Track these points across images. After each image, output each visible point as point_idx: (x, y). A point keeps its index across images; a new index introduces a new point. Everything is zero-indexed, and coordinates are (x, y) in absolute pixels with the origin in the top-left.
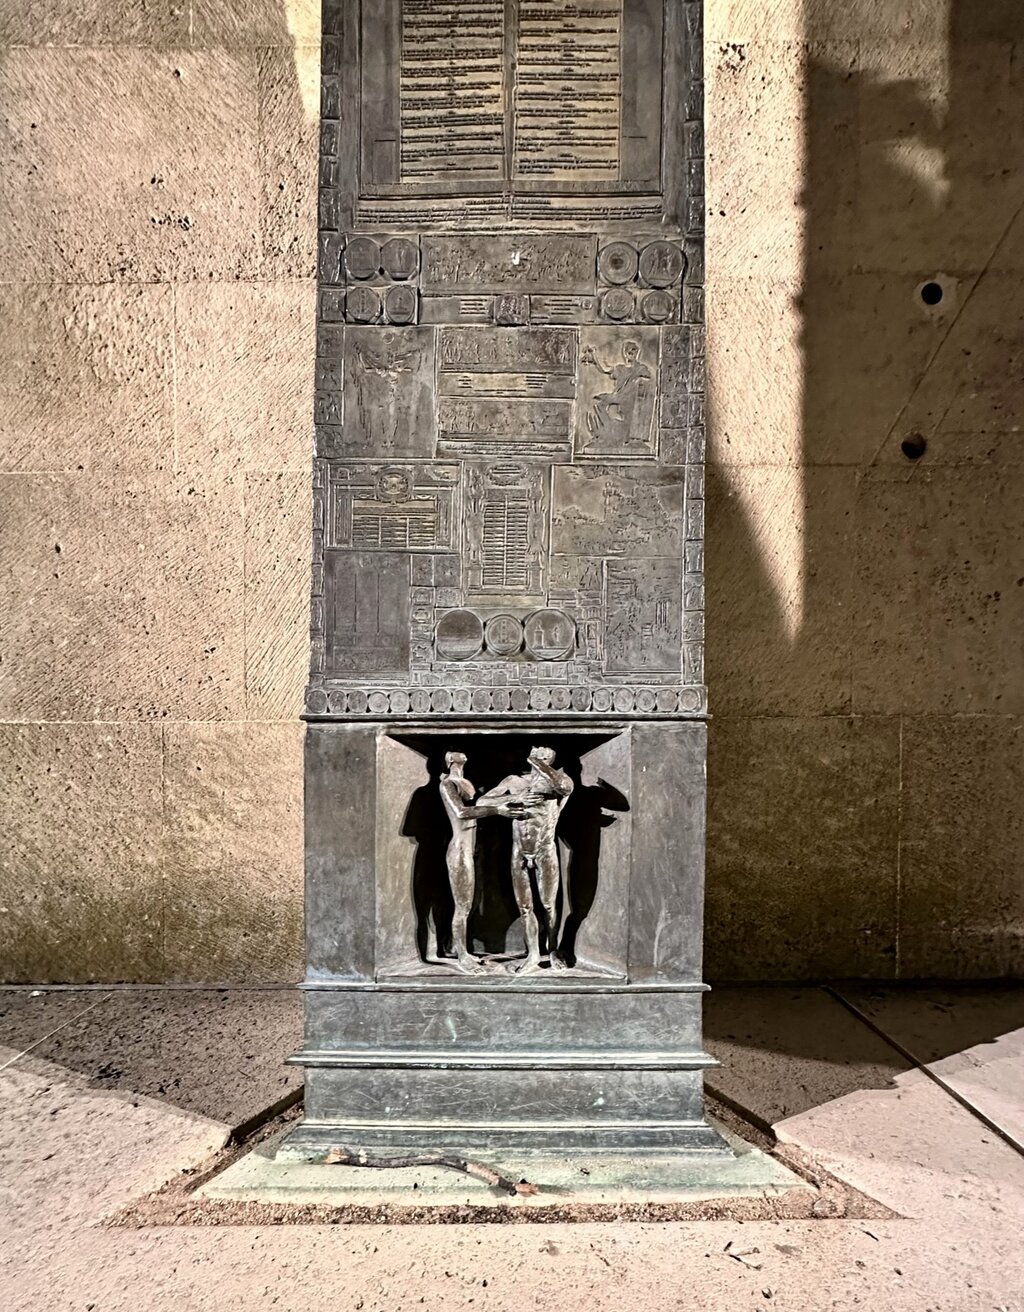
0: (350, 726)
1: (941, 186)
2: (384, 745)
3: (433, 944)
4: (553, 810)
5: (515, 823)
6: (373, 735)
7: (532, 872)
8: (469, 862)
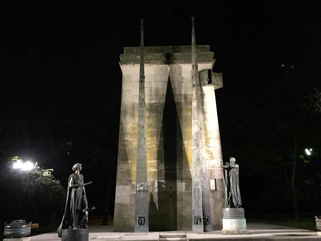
0: (136, 217)
1: (165, 187)
3: (139, 225)
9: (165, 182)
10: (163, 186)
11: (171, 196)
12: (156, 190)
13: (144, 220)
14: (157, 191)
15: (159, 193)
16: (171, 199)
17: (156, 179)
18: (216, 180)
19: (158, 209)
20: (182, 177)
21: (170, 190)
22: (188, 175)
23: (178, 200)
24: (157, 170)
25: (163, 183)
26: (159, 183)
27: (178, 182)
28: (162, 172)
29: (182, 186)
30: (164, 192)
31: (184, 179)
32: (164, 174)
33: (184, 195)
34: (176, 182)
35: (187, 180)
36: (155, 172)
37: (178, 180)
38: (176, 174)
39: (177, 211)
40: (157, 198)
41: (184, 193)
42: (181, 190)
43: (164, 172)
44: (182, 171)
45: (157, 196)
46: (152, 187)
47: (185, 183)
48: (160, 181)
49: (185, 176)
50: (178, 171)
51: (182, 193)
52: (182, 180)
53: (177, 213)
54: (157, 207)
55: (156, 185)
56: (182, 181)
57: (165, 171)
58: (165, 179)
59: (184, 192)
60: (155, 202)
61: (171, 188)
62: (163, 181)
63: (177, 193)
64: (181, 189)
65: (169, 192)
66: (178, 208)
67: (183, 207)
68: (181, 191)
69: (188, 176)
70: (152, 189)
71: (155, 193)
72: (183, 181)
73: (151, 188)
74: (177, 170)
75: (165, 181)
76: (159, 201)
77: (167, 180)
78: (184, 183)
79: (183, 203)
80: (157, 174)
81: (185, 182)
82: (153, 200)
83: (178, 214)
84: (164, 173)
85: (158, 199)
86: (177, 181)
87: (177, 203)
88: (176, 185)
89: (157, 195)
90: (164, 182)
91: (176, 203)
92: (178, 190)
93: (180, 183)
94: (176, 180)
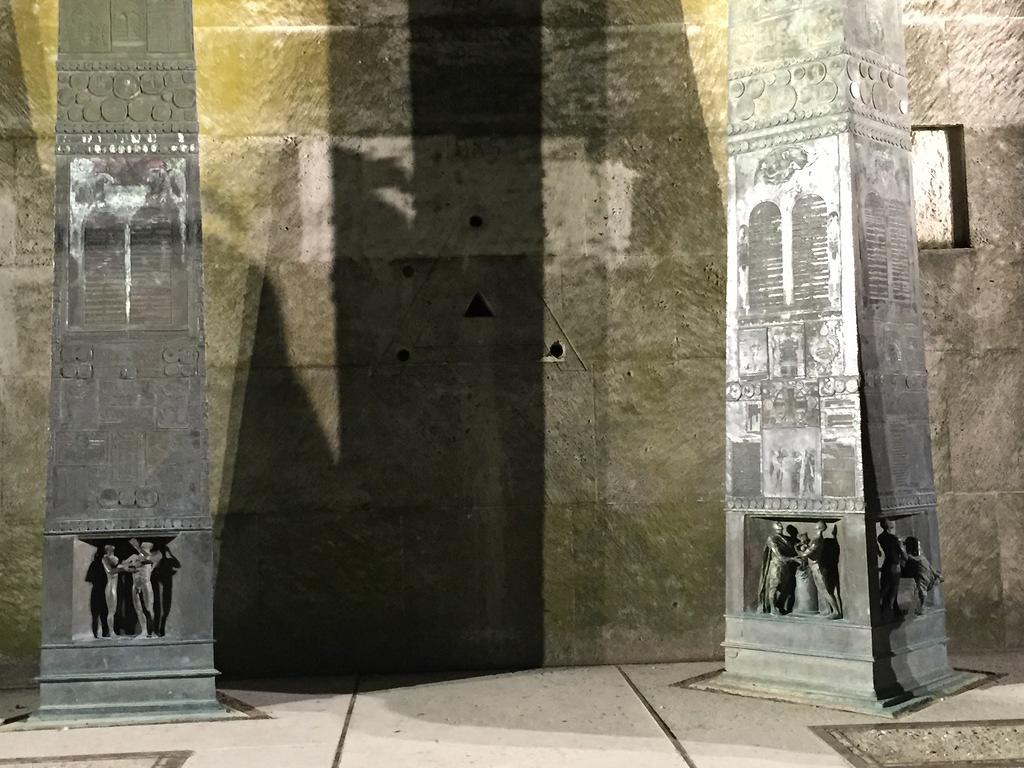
0: (62, 536)
1: (411, 213)
2: (77, 543)
3: (100, 630)
4: (149, 569)
5: (134, 575)
6: (72, 539)
7: (141, 595)
8: (114, 592)
9: (417, 163)
10: (393, 197)
11: (478, 309)
12: (318, 244)
13: (164, 574)
14: (327, 258)
15: (346, 271)
16: (481, 331)
17: (315, 122)
18: (968, 139)
19: (335, 443)
20: (603, 104)
21: (472, 246)
22: (667, 86)
23: (556, 350)
24: (321, 29)
25: (388, 171)
26: (345, 165)
27: (554, 155)
28: (385, 54)
29: (601, 200)
30: (406, 267)
31: (620, 131)
32: (400, 78)
33: (618, 296)
34: (537, 158)
35: (657, 134)
36: (299, 46)
37: (551, 133)
38: (537, 77)
39: (548, 460)
40: (329, 333)
41: (625, 274)
42: (593, 241)
43: (406, 49)
44: (601, 38)
45: (330, 309)
46: (268, 215)
47: (630, 174)
48: (364, 145)
49: (631, 96)
50: (562, 47)
51: (601, 270)
52: (596, 142)
53: (541, 490)
54: (330, 420)
55: (316, 186)
56: (596, 151)
57: (412, 40)
58: (418, 132)
59: (616, 261)
60: (310, 373)
61: (476, 222)
62: (392, 147)
63: (550, 270)
64: (587, 233)
65: (456, 259)
66: (551, 432)
67: (604, 425)
68: (586, 250)
69: (665, 99)
70: (274, 228)
71: (301, 269)
72: (610, 149)
73: (261, 220)
74: (547, 33)
75: (416, 149)
76: (350, 361)
77: (433, 142)
78: (620, 174)
79: (614, 375)
80: (320, 70)
81: (633, 159)
82: (281, 349)
83: (553, 493)
84: (405, 66)
85: (342, 334)
86: (548, 146)
87: (551, 373)
88: (538, 187)
89: (324, 295)
90: (407, 163)
91: (536, 377)
92: (556, 240)
93: (580, 167)
94: (537, 133)
